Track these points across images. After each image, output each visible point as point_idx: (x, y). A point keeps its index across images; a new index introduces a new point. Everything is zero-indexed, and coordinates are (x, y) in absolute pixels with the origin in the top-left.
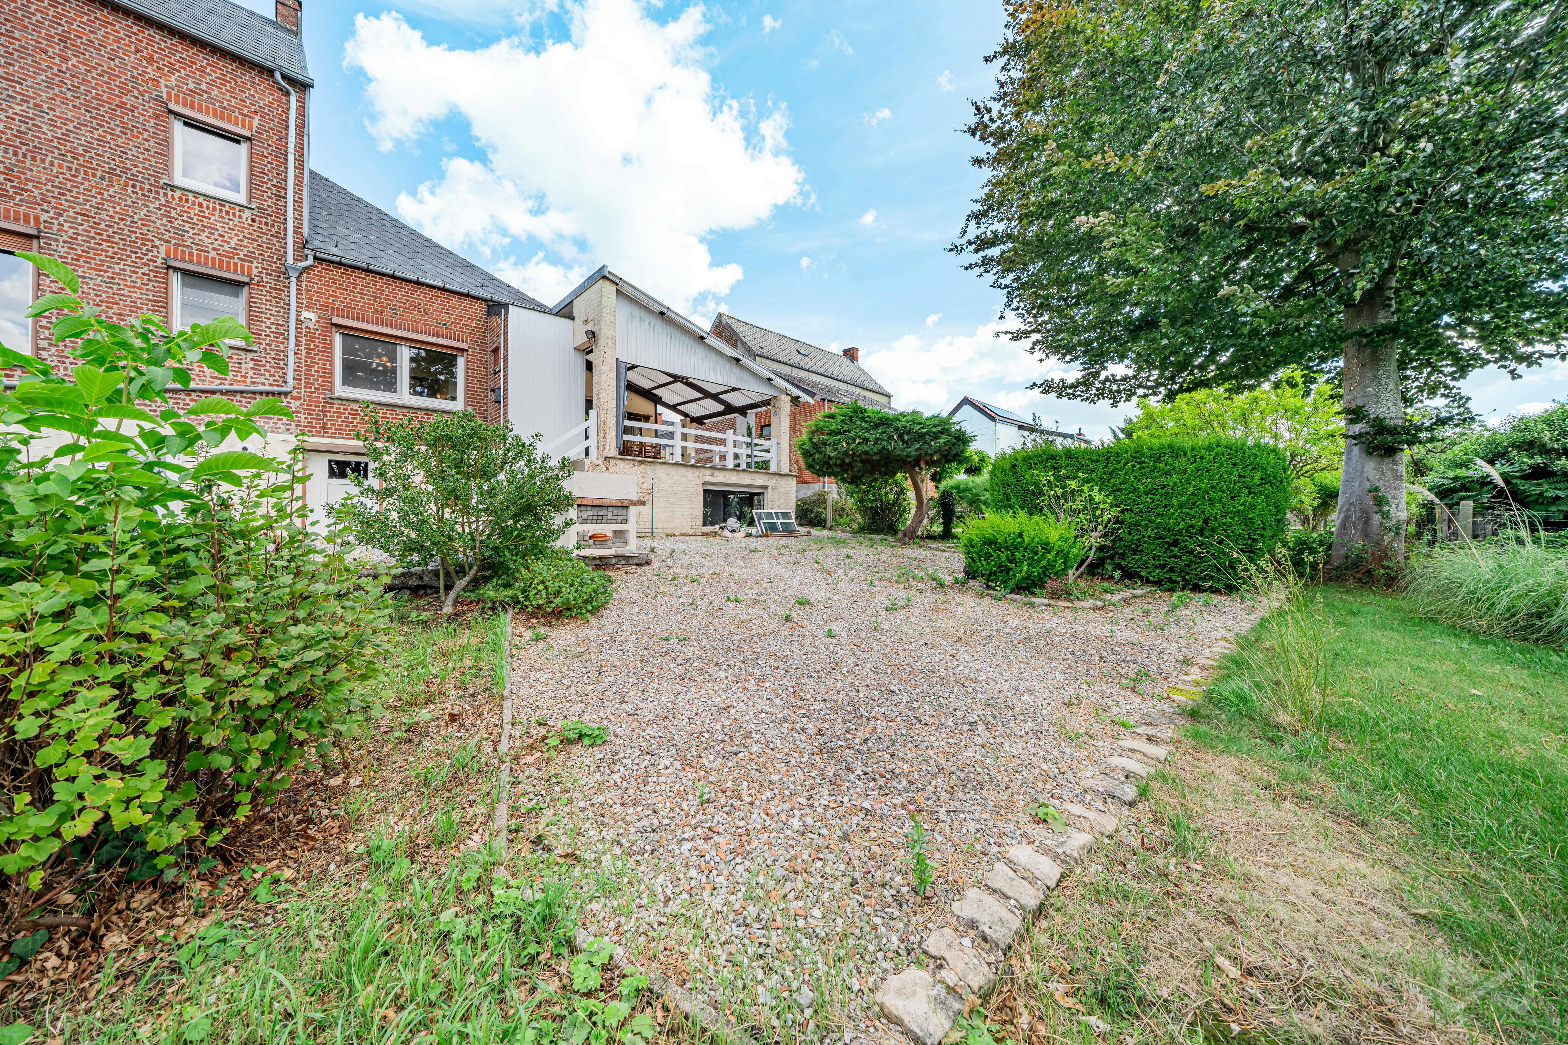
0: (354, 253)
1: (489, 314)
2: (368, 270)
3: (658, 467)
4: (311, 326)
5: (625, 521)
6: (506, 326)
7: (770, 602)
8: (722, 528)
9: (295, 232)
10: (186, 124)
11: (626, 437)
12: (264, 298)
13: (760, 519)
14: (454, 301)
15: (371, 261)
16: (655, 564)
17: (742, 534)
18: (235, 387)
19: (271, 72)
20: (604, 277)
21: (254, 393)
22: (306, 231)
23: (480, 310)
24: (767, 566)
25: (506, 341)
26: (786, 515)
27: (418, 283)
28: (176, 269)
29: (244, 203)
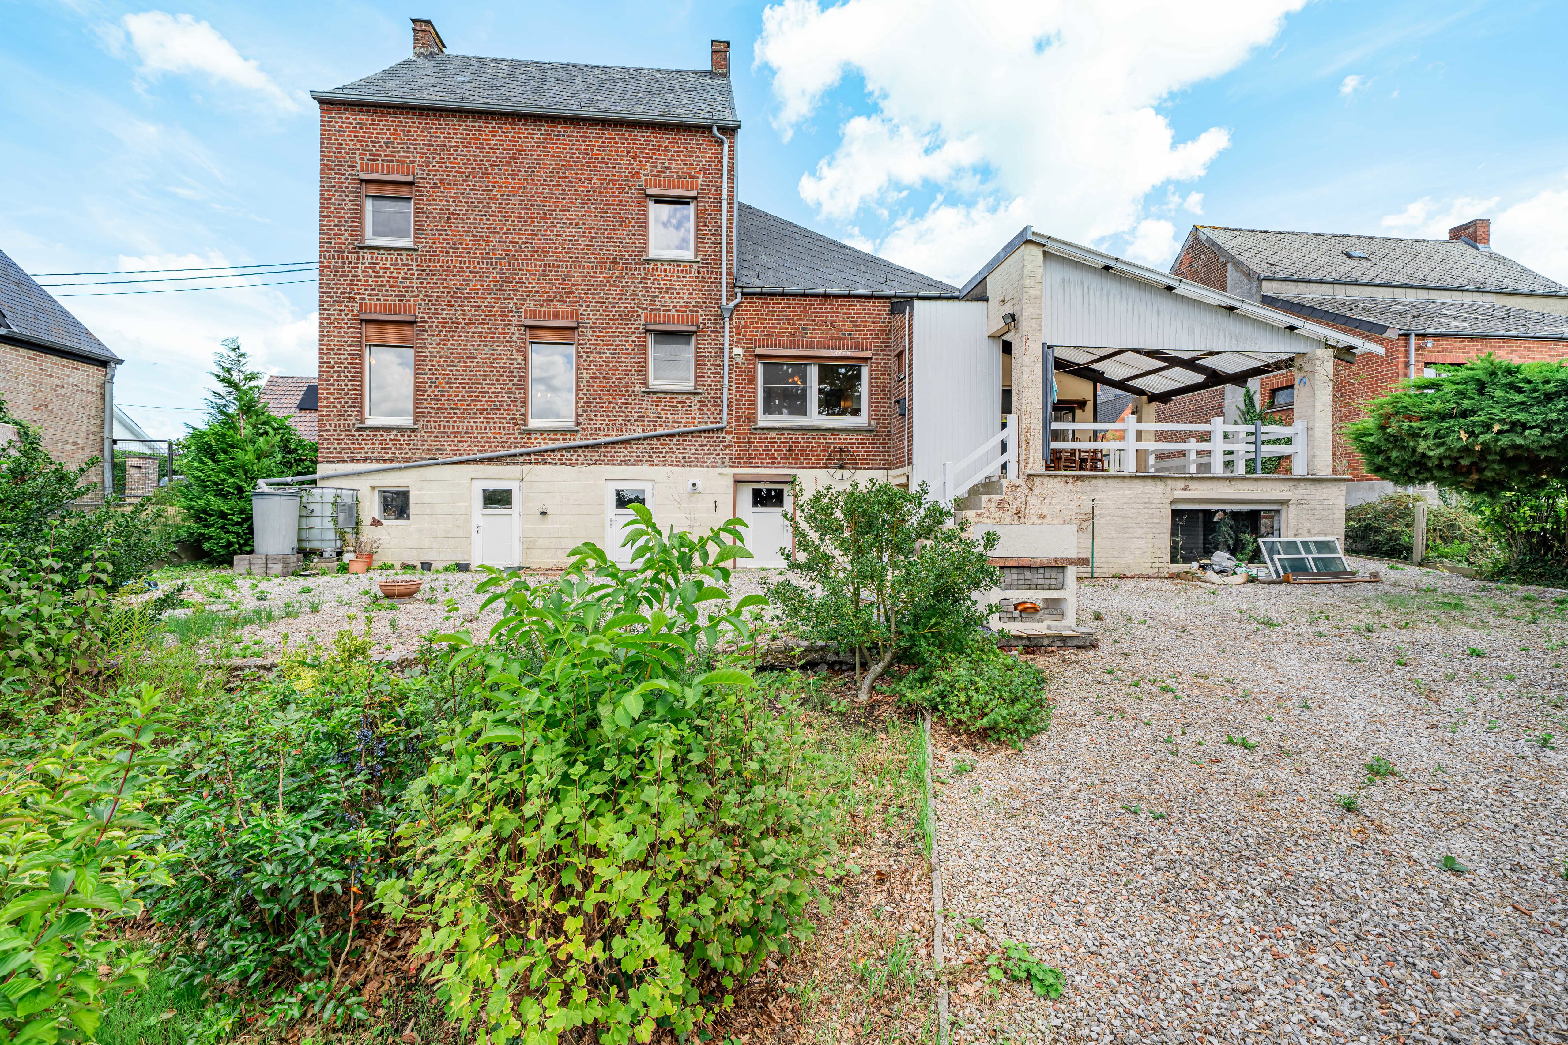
0: (772, 280)
1: (892, 312)
2: (783, 295)
3: (1100, 483)
4: (740, 361)
5: (1061, 586)
6: (911, 326)
7: (1309, 756)
8: (1203, 567)
9: (728, 274)
10: (657, 202)
11: (1055, 445)
12: (706, 340)
13: (1271, 553)
14: (859, 306)
15: (786, 284)
16: (1104, 648)
17: (1239, 579)
18: (687, 429)
19: (710, 128)
20: (1029, 242)
21: (700, 432)
22: (735, 270)
23: (883, 308)
24: (1295, 663)
25: (911, 343)
26: (1323, 546)
27: (826, 296)
28: (651, 331)
29: (692, 258)
